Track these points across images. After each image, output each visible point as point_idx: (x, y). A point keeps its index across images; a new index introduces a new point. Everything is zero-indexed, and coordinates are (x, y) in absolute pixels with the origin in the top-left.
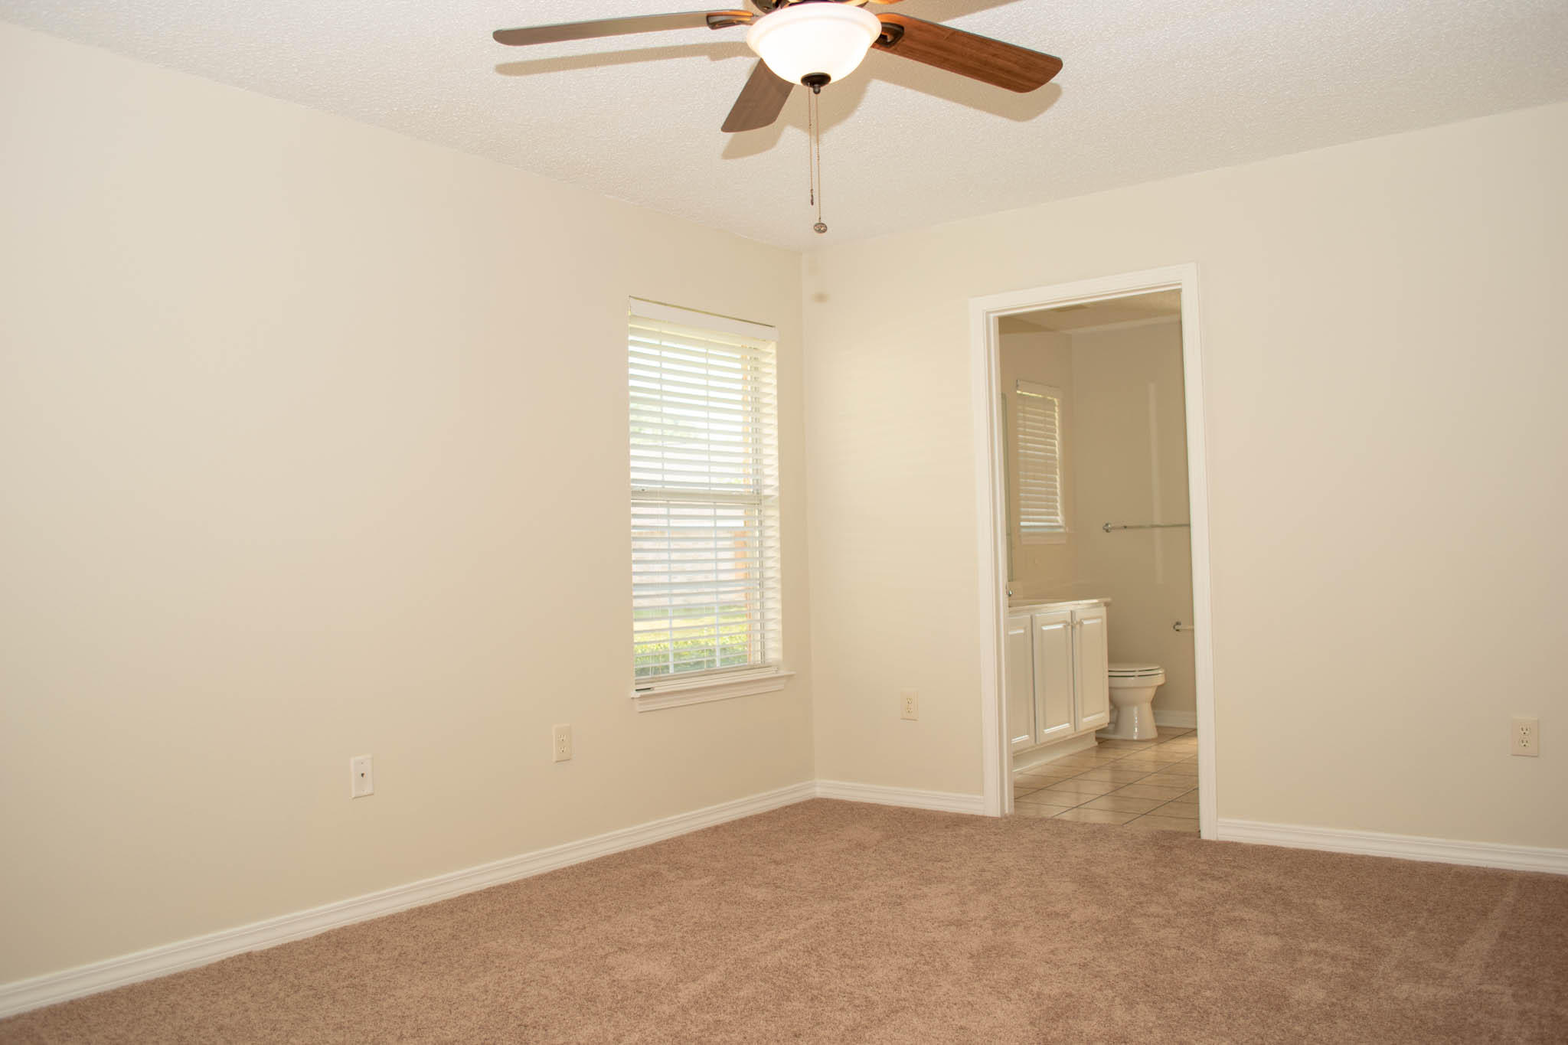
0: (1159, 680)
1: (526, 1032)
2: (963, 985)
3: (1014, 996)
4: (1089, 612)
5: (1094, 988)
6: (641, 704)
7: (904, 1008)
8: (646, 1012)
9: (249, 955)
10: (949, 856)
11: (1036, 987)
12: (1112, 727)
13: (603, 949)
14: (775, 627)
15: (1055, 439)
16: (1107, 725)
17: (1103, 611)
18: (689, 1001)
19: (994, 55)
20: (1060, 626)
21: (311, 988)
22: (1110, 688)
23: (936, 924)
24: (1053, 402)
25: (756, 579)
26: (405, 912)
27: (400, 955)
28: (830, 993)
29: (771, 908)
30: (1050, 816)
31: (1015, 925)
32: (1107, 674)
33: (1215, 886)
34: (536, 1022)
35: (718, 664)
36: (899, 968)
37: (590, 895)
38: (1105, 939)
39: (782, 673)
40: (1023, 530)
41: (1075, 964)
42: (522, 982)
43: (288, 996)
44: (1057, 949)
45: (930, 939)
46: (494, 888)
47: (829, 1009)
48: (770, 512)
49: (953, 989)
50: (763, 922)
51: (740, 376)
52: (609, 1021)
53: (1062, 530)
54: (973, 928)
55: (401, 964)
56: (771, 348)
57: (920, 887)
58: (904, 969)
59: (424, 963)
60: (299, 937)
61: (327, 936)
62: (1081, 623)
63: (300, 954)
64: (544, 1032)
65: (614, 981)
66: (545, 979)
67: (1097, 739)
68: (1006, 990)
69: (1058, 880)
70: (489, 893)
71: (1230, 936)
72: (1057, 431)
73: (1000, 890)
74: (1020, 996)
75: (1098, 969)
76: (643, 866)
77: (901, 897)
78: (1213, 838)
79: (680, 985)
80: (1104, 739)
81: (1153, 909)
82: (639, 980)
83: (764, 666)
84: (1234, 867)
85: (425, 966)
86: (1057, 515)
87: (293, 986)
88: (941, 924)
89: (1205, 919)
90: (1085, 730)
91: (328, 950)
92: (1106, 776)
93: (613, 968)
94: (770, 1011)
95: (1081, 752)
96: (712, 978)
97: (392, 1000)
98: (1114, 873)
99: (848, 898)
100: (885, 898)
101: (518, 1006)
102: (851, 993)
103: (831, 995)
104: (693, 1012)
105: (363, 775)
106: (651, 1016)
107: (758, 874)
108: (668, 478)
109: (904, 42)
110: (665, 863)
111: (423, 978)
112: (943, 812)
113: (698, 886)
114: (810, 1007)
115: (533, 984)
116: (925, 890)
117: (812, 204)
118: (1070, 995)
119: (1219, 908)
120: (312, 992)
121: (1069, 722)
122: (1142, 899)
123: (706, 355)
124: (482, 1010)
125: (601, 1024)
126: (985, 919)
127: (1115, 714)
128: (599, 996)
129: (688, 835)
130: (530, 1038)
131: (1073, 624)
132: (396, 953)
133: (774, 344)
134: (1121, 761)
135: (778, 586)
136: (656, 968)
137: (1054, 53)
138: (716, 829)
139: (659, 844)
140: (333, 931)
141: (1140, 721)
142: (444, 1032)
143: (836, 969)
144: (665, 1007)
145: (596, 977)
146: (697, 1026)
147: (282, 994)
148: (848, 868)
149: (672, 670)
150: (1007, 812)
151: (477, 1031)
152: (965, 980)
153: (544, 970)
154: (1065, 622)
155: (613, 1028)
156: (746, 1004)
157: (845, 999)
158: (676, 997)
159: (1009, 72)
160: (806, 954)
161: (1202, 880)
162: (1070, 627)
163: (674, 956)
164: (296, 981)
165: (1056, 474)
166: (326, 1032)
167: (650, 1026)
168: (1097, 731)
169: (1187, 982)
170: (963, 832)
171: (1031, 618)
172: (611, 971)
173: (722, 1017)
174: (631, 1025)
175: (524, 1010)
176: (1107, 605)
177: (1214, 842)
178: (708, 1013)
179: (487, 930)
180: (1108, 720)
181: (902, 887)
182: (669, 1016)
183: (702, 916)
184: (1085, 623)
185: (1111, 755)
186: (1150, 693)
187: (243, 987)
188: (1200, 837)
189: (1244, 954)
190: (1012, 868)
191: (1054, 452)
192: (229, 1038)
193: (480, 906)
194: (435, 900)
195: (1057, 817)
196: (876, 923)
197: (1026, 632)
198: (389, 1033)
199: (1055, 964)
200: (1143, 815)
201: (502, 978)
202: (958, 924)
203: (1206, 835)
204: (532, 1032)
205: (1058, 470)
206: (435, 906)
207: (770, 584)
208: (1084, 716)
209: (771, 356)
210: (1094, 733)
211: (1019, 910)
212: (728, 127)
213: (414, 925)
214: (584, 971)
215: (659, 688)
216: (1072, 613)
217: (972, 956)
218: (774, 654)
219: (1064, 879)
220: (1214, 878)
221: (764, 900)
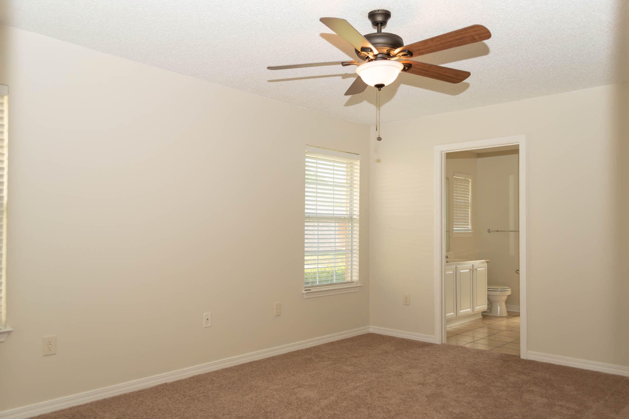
0: (509, 293)
1: (268, 414)
2: (423, 407)
3: (442, 412)
4: (480, 265)
5: (472, 411)
6: (306, 296)
7: (401, 413)
8: (309, 409)
9: (166, 384)
10: (420, 358)
11: (450, 409)
12: (488, 311)
13: (293, 386)
14: (356, 267)
15: (469, 195)
16: (486, 310)
17: (486, 264)
18: (324, 406)
19: (445, 72)
20: (468, 270)
21: (190, 396)
22: (488, 295)
23: (414, 384)
24: (469, 180)
25: (350, 250)
26: (220, 370)
27: (220, 385)
28: (375, 406)
29: (353, 374)
30: (461, 345)
31: (444, 386)
32: (487, 289)
33: (524, 377)
34: (271, 411)
35: (335, 281)
36: (400, 399)
37: (287, 366)
38: (478, 394)
39: (358, 285)
40: (455, 232)
41: (466, 402)
42: (264, 396)
43: (182, 399)
44: (459, 396)
45: (412, 389)
46: (252, 362)
47: (374, 412)
48: (355, 225)
49: (419, 408)
50: (350, 379)
51: (345, 173)
52: (296, 412)
53: (470, 231)
54: (428, 386)
55: (221, 389)
56: (358, 163)
57: (409, 369)
58: (402, 399)
59: (229, 388)
60: (183, 378)
61: (193, 378)
62: (476, 270)
63: (184, 384)
64: (273, 414)
65: (297, 398)
66: (273, 396)
67: (482, 315)
68: (439, 410)
69: (462, 370)
70: (250, 364)
71: (527, 397)
72: (470, 192)
73: (439, 373)
74: (444, 412)
75: (475, 405)
76: (306, 356)
77: (401, 373)
78: (525, 358)
79: (321, 401)
80: (485, 315)
81: (498, 384)
82: (306, 398)
83: (352, 282)
84: (532, 370)
85: (229, 390)
86: (469, 225)
87: (183, 395)
88: (416, 384)
89: (518, 389)
90: (477, 312)
91: (194, 383)
92: (486, 330)
93: (297, 393)
94: (353, 411)
95: (475, 320)
96: (332, 398)
97: (219, 401)
98: (484, 369)
99: (382, 372)
100: (395, 373)
101: (264, 405)
102: (382, 407)
103: (375, 407)
104: (325, 410)
105: (208, 319)
106: (311, 411)
107: (348, 361)
108: (318, 212)
109: (412, 69)
110: (314, 355)
111: (229, 394)
112: (418, 341)
113: (326, 364)
114: (367, 411)
115: (269, 397)
116: (411, 371)
117: (377, 130)
118: (463, 413)
119: (524, 385)
120: (190, 398)
121: (471, 308)
122: (494, 380)
123: (333, 166)
124: (252, 406)
125: (293, 412)
126: (433, 383)
127: (490, 306)
128: (292, 403)
129: (322, 345)
130: (269, 416)
131: (473, 270)
132: (219, 385)
133: (359, 161)
134: (492, 325)
135: (358, 252)
136: (312, 394)
137: (467, 71)
138: (332, 343)
139: (311, 348)
140: (195, 376)
141: (501, 309)
142: (238, 413)
143: (377, 398)
144: (316, 408)
145: (291, 396)
146: (327, 415)
147: (180, 398)
148: (382, 360)
149: (317, 283)
150: (443, 343)
151: (250, 413)
152: (424, 405)
153: (272, 393)
154: (470, 269)
155: (298, 414)
156: (344, 408)
157: (380, 409)
158: (320, 404)
159: (450, 77)
160: (366, 392)
161: (519, 374)
162: (472, 271)
163: (318, 390)
164: (184, 394)
165: (469, 209)
166: (197, 412)
167: (311, 414)
168: (482, 312)
169: (508, 412)
170: (426, 350)
171: (456, 267)
172: (296, 394)
173: (336, 412)
174: (304, 413)
175: (266, 407)
176: (487, 262)
177: (525, 360)
178: (331, 411)
179: (251, 377)
180: (487, 308)
181: (402, 369)
182: (318, 411)
183: (328, 376)
184: (478, 269)
185: (488, 322)
186: (505, 298)
187: (165, 395)
188: (520, 357)
189: (532, 404)
190: (444, 365)
191: (469, 200)
192: (163, 413)
193: (247, 369)
194: (231, 366)
195: (463, 346)
196: (392, 382)
197: (453, 272)
198: (219, 413)
199: (458, 402)
200: (498, 347)
201: (257, 395)
202: (423, 384)
203: (523, 357)
204: (269, 414)
205: (470, 208)
206: (231, 368)
207: (355, 251)
208: (477, 306)
209: (358, 165)
210: (481, 313)
211: (446, 381)
212: (347, 94)
213: (224, 375)
214: (287, 394)
215: (313, 290)
216: (473, 265)
217: (427, 396)
218: (356, 278)
219: (464, 370)
220: (523, 374)
221: (350, 371)
